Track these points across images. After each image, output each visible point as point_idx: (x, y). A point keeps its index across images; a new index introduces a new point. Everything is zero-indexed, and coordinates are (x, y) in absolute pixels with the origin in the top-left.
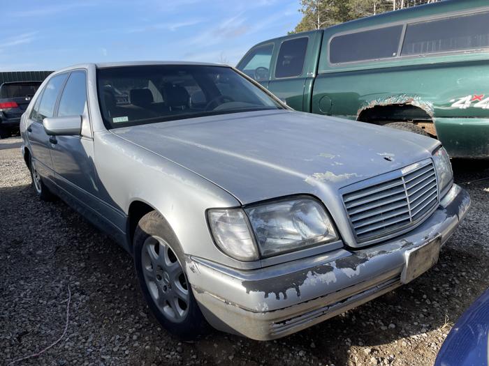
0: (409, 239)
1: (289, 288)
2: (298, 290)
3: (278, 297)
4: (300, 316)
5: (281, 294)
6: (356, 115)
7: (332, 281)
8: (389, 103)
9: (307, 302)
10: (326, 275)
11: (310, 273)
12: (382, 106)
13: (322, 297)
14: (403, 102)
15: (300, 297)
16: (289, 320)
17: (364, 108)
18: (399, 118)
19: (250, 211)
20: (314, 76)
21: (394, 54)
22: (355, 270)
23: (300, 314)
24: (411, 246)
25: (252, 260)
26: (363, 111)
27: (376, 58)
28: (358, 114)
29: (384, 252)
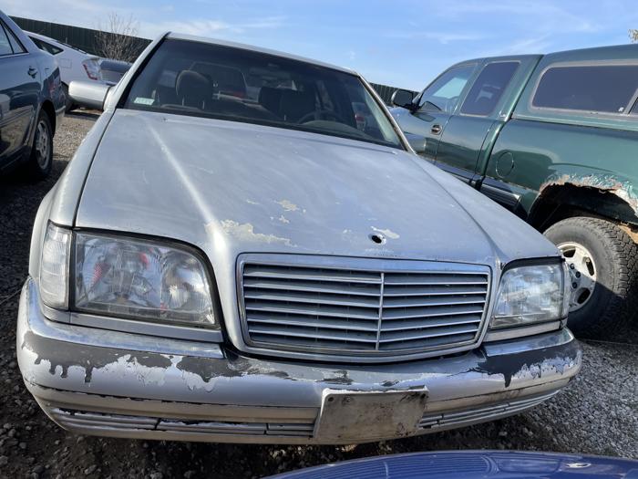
0: (350, 374)
1: (75, 364)
2: (89, 373)
3: (52, 371)
4: (104, 414)
5: (59, 369)
6: (538, 190)
7: (157, 382)
8: (585, 184)
9: (104, 396)
10: (149, 369)
11: (128, 356)
12: (575, 186)
13: (133, 399)
14: (604, 187)
15: (89, 385)
16: (83, 412)
17: (551, 183)
18: (609, 214)
19: (90, 239)
20: (506, 120)
21: (621, 109)
22: (206, 381)
23: (105, 411)
24: (345, 385)
25: (58, 308)
26: (549, 186)
27: (593, 110)
28: (542, 189)
29: (284, 375)
